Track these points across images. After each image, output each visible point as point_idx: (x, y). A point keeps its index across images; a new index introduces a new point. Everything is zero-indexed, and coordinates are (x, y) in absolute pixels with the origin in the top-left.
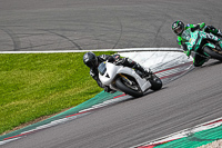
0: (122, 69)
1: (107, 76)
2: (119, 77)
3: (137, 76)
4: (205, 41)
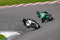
0: (32, 22)
1: (29, 24)
2: (32, 24)
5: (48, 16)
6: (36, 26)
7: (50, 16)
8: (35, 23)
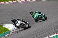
0: (22, 22)
1: (18, 24)
2: (21, 24)
3: (25, 24)
4: (39, 16)
5: (41, 16)
6: (25, 26)
7: (43, 16)
8: (24, 23)
